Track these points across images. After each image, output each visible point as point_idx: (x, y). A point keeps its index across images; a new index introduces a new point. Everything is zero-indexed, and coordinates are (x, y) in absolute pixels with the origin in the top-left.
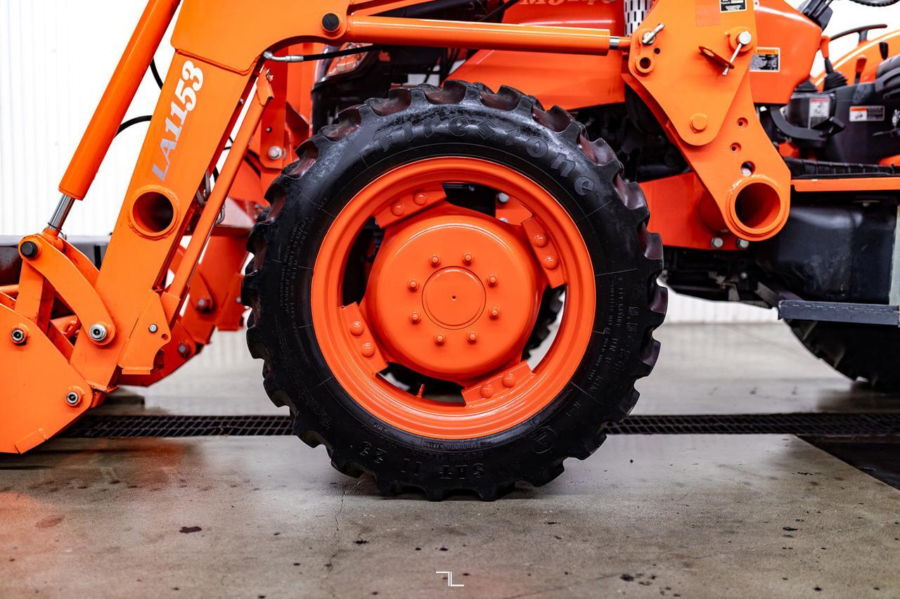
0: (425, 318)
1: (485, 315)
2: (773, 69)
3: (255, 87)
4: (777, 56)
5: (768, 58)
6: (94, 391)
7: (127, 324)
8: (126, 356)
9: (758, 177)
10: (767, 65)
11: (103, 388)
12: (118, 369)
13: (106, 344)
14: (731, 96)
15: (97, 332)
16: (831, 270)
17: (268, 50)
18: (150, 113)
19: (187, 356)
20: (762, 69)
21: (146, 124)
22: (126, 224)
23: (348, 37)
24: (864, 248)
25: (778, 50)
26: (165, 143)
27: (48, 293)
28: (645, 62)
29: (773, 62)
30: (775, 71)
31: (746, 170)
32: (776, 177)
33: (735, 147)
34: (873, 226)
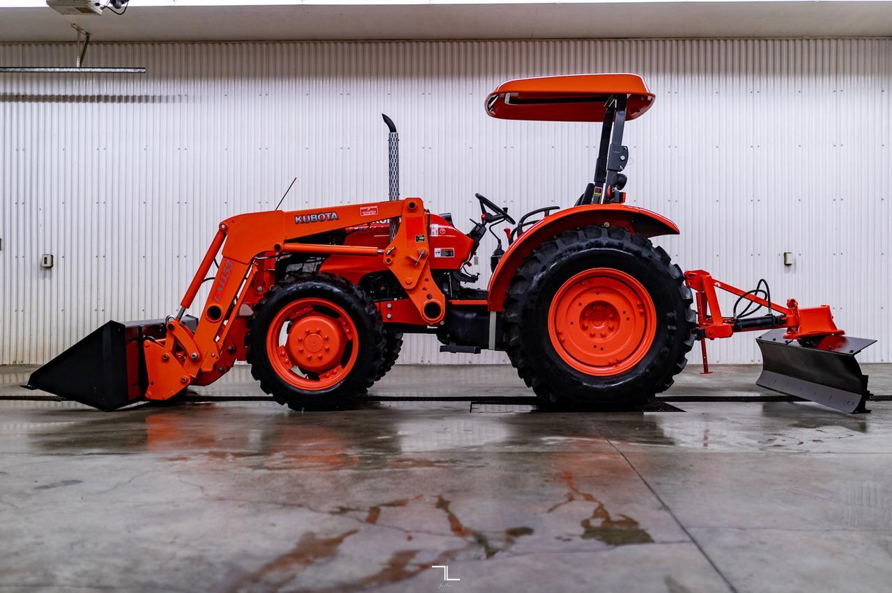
0: (305, 350)
1: (324, 349)
3: (251, 268)
6: (192, 377)
7: (204, 353)
8: (203, 365)
9: (432, 300)
11: (195, 377)
12: (200, 370)
13: (196, 361)
14: (421, 271)
15: (194, 356)
17: (257, 256)
18: (215, 276)
19: (223, 373)
21: (213, 280)
22: (204, 317)
23: (284, 251)
25: (453, 249)
26: (219, 289)
27: (176, 341)
28: (388, 260)
31: (429, 297)
32: (440, 300)
33: (424, 289)
34: (481, 318)
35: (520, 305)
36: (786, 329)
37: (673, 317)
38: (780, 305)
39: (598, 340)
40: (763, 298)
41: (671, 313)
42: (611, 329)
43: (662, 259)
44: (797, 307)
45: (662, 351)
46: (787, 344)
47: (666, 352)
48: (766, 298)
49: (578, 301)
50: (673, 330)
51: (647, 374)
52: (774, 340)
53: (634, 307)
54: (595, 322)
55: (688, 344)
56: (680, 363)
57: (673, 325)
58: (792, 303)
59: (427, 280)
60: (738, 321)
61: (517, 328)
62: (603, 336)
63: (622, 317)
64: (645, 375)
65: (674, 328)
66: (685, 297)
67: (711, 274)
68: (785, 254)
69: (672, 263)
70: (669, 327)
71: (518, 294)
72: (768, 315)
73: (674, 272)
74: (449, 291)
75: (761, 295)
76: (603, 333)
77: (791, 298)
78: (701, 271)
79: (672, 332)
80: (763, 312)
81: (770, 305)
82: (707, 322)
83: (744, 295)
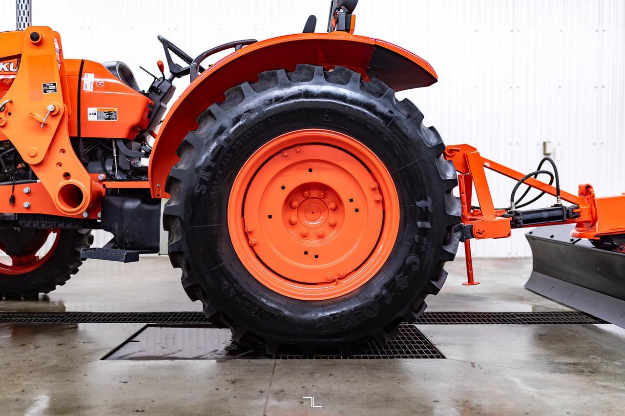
2: (113, 119)
4: (115, 112)
5: (110, 113)
9: (71, 181)
10: (109, 117)
14: (51, 138)
16: (122, 231)
20: (106, 119)
24: (140, 219)
25: (116, 109)
29: (113, 116)
30: (114, 120)
31: (67, 175)
32: (83, 180)
33: (60, 164)
34: (147, 207)
35: (183, 186)
36: (575, 224)
37: (427, 207)
38: (570, 193)
39: (312, 243)
40: (548, 182)
41: (423, 201)
42: (333, 226)
43: (409, 116)
44: (593, 196)
45: (408, 261)
46: (574, 243)
47: (415, 263)
48: (551, 183)
49: (281, 181)
50: (426, 229)
51: (384, 298)
52: (552, 237)
53: (368, 192)
54: (310, 215)
55: (449, 249)
56: (436, 280)
57: (426, 220)
58: (586, 190)
59: (63, 151)
60: (517, 214)
61: (179, 225)
62: (321, 237)
63: (349, 207)
64: (379, 298)
65: (428, 225)
66: (445, 176)
67: (479, 150)
68: (544, 144)
69: (426, 123)
70: (419, 224)
71: (180, 171)
72: (556, 205)
73: (428, 137)
74: (114, 169)
75: (544, 179)
76: (320, 231)
77: (585, 183)
78: (466, 145)
79: (423, 231)
80: (548, 202)
81: (558, 193)
82: (472, 214)
83: (522, 179)
